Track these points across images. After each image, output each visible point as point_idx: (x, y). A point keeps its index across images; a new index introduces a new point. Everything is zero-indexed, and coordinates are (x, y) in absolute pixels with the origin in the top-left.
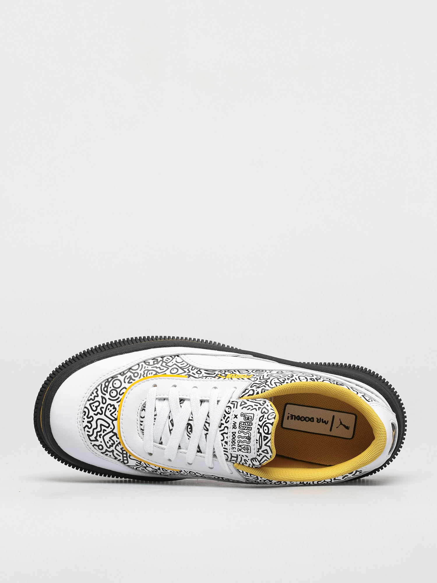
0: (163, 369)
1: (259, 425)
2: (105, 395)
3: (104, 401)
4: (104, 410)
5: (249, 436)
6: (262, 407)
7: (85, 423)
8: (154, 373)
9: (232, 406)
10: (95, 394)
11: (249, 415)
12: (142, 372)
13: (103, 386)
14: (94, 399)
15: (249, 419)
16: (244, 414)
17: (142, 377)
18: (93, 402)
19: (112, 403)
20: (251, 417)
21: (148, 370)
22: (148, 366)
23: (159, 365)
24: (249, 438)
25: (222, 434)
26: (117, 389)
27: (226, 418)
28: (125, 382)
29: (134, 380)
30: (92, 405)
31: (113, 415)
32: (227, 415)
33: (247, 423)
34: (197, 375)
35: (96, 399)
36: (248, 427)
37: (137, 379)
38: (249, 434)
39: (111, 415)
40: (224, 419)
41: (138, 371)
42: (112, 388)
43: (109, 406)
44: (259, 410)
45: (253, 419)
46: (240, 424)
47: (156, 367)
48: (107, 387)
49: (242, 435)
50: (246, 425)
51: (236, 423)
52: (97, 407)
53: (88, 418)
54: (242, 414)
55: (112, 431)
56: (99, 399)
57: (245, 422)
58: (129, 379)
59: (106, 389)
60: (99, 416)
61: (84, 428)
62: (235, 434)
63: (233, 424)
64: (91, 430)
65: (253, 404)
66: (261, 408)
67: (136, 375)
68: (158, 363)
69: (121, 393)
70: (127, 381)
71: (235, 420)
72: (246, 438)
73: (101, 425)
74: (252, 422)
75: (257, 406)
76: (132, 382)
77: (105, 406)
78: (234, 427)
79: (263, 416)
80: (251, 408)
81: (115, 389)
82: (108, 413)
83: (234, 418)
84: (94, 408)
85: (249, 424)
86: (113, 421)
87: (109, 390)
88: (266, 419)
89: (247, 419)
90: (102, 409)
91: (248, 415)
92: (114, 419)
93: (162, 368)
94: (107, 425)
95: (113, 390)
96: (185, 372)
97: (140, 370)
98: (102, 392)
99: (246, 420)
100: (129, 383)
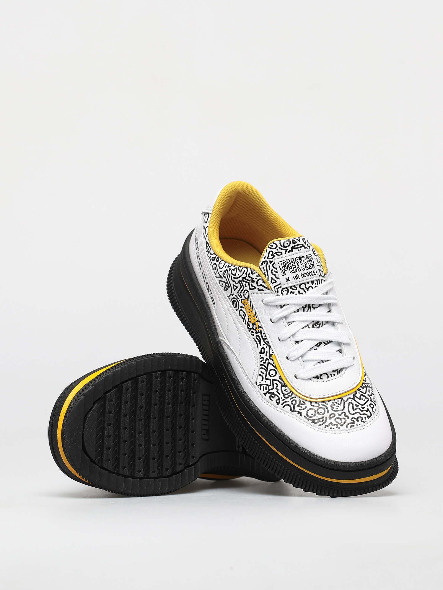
0: (276, 384)
1: (285, 253)
2: (326, 418)
3: (333, 415)
4: (340, 412)
5: (299, 259)
6: (268, 260)
7: (360, 422)
8: (284, 388)
9: (280, 290)
10: (331, 426)
11: (281, 267)
12: (288, 400)
13: (320, 423)
14: (335, 425)
15: (285, 265)
16: (283, 273)
17: (293, 396)
18: (338, 424)
19: (330, 408)
20: (283, 264)
21: (284, 395)
22: (280, 399)
23: (275, 391)
24: (301, 258)
25: (308, 289)
26: (316, 410)
27: (293, 291)
28: (306, 407)
29: (300, 400)
30: (342, 424)
31: (339, 402)
32: (290, 290)
33: (289, 265)
34: (267, 350)
35: (334, 423)
36: (292, 263)
37: (297, 399)
38: (297, 260)
39: (340, 404)
40: (294, 292)
41: (290, 403)
42: (317, 415)
43: (334, 409)
44: (272, 261)
45: (283, 261)
46: (292, 273)
47: (277, 392)
48: (318, 420)
49: (300, 266)
50: (291, 266)
51: (293, 277)
52: (341, 419)
53: (354, 423)
54: (283, 275)
55: (354, 399)
56: (333, 421)
57: (289, 268)
58: (301, 406)
59: (321, 420)
60: (347, 414)
61: (364, 422)
62: (302, 274)
63: (295, 279)
64: (363, 416)
65: (269, 271)
66: (270, 261)
67: (294, 402)
68: (273, 393)
69: (317, 405)
70: (304, 406)
71: (291, 279)
72: (302, 261)
73: (354, 410)
74: (286, 261)
75: (269, 266)
76: (303, 401)
77: (336, 413)
78: (298, 277)
79: (276, 253)
80: (274, 270)
81: (316, 412)
82: (341, 408)
83: (290, 281)
84: (343, 421)
85: (289, 263)
86: (344, 401)
87: (320, 416)
88: (278, 248)
89: (285, 267)
90: (340, 414)
91: (282, 269)
92: (342, 401)
93: (275, 386)
94: (351, 405)
95: (319, 414)
96: (269, 363)
97: (288, 402)
98: (326, 421)
99: (287, 267)
100: (305, 404)
